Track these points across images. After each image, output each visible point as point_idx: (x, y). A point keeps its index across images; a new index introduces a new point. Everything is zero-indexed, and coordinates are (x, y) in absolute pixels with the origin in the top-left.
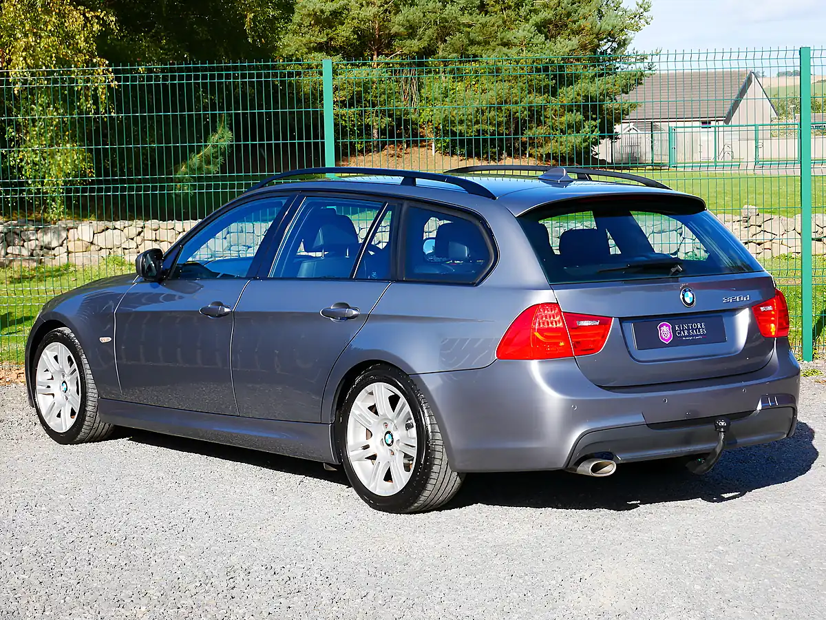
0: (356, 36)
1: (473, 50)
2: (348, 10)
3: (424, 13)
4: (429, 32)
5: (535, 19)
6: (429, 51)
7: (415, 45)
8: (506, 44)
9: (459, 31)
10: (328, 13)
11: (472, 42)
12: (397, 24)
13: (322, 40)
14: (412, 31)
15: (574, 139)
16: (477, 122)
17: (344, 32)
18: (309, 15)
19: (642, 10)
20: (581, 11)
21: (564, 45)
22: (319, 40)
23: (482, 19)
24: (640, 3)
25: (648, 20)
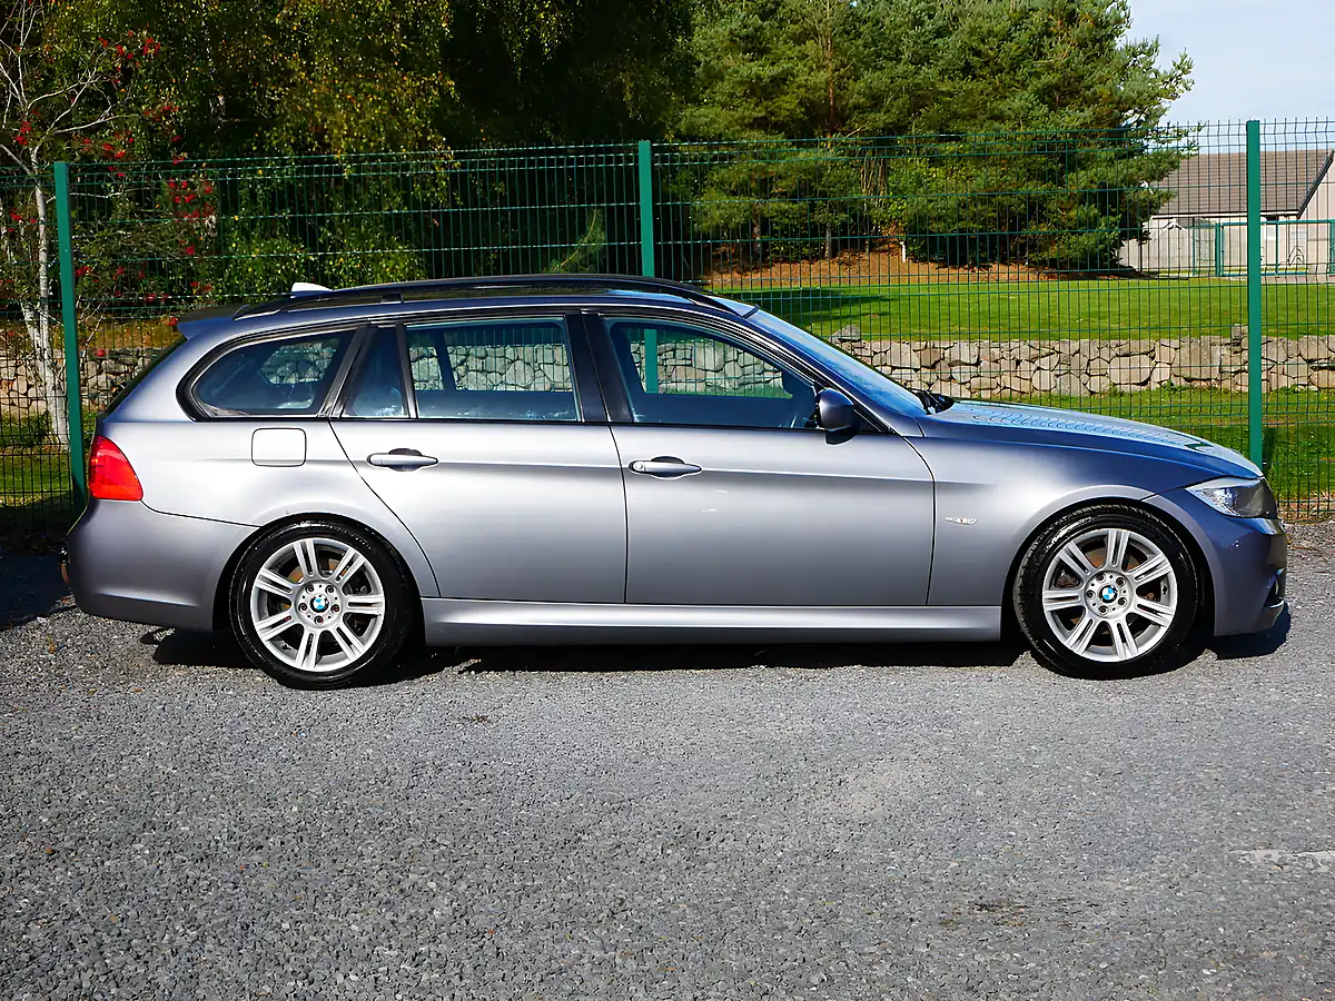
0: (803, 110)
1: (955, 126)
2: (793, 75)
3: (892, 78)
4: (900, 102)
5: (1036, 84)
6: (899, 128)
7: (881, 118)
8: (1000, 118)
9: (937, 101)
10: (766, 80)
11: (956, 116)
12: (856, 92)
13: (760, 115)
14: (876, 100)
15: (1088, 240)
16: (960, 219)
17: (788, 104)
18: (741, 83)
19: (1180, 72)
20: (1097, 74)
21: (1073, 118)
22: (755, 114)
23: (968, 84)
24: (1178, 63)
25: (1189, 85)
